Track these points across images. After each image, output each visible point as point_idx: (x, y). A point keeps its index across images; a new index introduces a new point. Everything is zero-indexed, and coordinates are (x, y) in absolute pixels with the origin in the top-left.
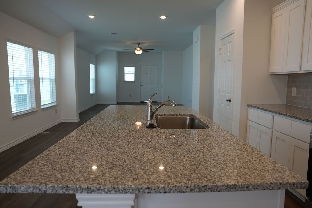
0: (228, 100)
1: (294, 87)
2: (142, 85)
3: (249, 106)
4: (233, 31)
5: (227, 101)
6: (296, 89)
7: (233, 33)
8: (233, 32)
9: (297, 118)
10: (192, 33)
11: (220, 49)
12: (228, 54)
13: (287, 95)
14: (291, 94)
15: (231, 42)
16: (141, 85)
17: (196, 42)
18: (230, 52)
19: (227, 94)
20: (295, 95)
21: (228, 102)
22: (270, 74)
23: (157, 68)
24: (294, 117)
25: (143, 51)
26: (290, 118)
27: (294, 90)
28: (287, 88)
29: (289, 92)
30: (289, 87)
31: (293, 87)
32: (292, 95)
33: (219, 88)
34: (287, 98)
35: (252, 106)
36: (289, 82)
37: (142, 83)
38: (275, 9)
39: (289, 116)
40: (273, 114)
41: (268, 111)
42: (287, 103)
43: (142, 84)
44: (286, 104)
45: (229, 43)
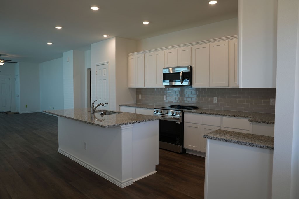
0: (106, 103)
1: (140, 94)
3: (120, 105)
4: (108, 62)
7: (108, 64)
12: (104, 75)
14: (139, 98)
17: (67, 62)
19: (104, 100)
20: (141, 98)
22: (128, 88)
24: (146, 108)
26: (144, 109)
27: (140, 96)
29: (137, 97)
30: (137, 94)
33: (97, 96)
34: (136, 100)
35: (122, 105)
36: (137, 92)
40: (135, 108)
41: (133, 107)
42: (137, 103)
45: (104, 69)
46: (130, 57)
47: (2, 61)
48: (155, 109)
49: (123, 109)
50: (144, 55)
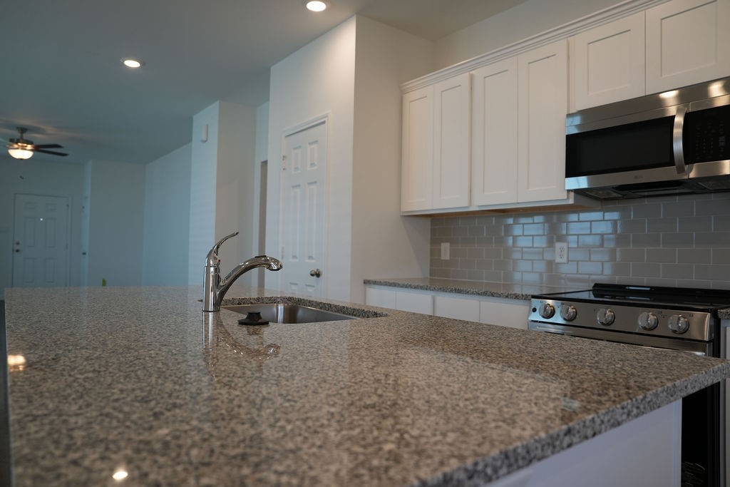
0: (313, 273)
1: (447, 242)
2: (17, 251)
3: (366, 282)
4: (325, 117)
5: (312, 275)
6: (451, 246)
7: (324, 122)
8: (322, 120)
9: (493, 295)
10: (191, 120)
11: (284, 157)
12: (309, 169)
13: (431, 260)
14: (440, 256)
15: (300, 147)
16: (13, 251)
17: (201, 141)
18: (312, 165)
19: (307, 261)
20: (448, 258)
21: (312, 277)
22: (402, 214)
23: (68, 206)
24: (485, 294)
25: (37, 149)
27: (445, 248)
28: (429, 245)
29: (434, 253)
30: (435, 241)
31: (443, 242)
32: (443, 258)
33: (283, 248)
34: (431, 266)
35: (375, 283)
36: (433, 232)
37: (18, 244)
38: (410, 85)
39: (473, 293)
40: (433, 293)
41: (422, 288)
42: (431, 275)
43: (17, 247)
44: (429, 277)
45: (310, 144)
46: (409, 97)
47: (29, 147)
48: (534, 297)
49: (379, 298)
50: (472, 77)
